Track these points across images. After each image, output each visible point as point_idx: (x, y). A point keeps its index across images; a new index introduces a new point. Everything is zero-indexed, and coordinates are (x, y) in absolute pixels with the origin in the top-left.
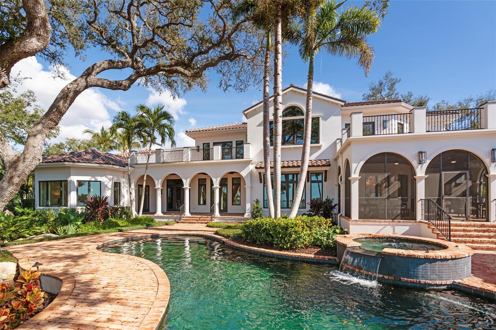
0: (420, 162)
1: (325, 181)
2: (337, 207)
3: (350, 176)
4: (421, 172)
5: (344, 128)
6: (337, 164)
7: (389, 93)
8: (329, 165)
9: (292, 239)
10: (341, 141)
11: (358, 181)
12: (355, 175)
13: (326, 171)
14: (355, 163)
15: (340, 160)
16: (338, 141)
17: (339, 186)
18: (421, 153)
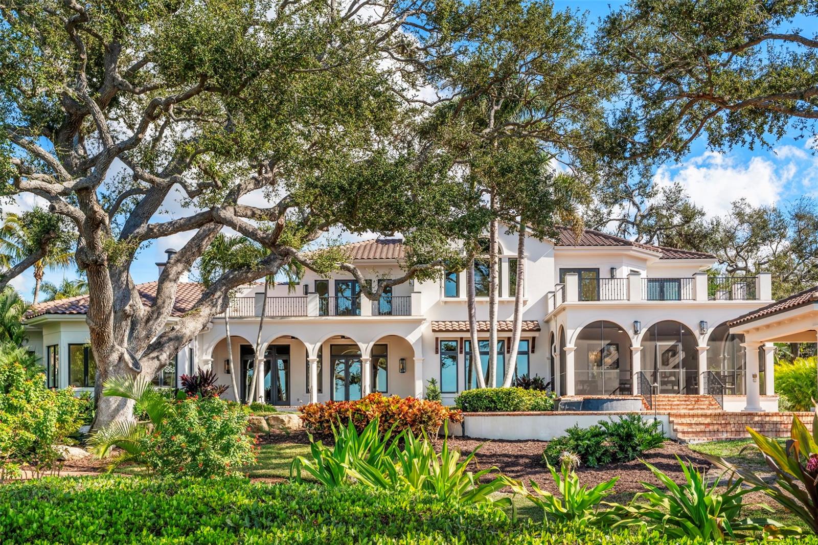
0: (636, 332)
1: (533, 352)
2: (550, 386)
3: (565, 346)
4: (637, 343)
5: (559, 282)
6: (549, 330)
7: (640, 182)
8: (539, 330)
9: (515, 403)
10: (554, 295)
11: (573, 353)
12: (570, 345)
13: (534, 338)
14: (571, 329)
15: (553, 323)
16: (550, 295)
17: (552, 359)
18: (636, 322)
